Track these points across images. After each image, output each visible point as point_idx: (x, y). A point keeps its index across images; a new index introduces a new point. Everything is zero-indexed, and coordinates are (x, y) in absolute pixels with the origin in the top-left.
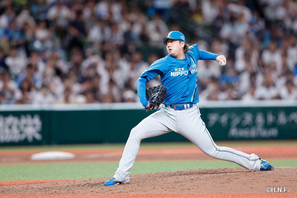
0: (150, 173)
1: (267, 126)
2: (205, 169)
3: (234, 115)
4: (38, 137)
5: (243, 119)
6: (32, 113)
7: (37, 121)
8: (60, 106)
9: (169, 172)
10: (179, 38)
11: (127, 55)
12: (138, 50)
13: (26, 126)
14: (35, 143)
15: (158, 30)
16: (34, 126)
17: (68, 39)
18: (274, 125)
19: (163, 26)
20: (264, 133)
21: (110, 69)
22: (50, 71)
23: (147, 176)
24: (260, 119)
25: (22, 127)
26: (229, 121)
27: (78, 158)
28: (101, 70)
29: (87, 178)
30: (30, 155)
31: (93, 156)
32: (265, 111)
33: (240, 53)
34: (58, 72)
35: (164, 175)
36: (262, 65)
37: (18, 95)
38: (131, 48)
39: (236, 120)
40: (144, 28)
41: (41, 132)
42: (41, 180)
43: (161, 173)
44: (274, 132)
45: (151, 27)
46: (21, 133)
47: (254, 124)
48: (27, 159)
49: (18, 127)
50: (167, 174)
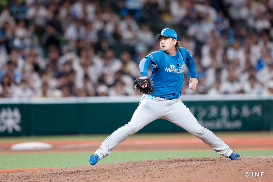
0: (123, 162)
1: (231, 119)
2: (173, 158)
3: (200, 108)
4: (18, 128)
5: (209, 112)
6: (12, 107)
7: (17, 114)
8: (38, 100)
9: (140, 161)
10: (172, 36)
11: (100, 52)
12: (111, 47)
13: (6, 118)
14: (15, 134)
15: (129, 28)
16: (14, 118)
17: (45, 37)
18: (238, 117)
19: (134, 25)
20: (229, 125)
21: (85, 66)
22: (29, 67)
23: (120, 165)
24: (225, 112)
25: (3, 120)
26: (196, 113)
27: (55, 149)
28: (77, 66)
29: (63, 167)
30: (10, 145)
31: (69, 146)
32: (229, 104)
33: (206, 50)
34: (36, 68)
35: (135, 164)
36: (227, 62)
38: (105, 45)
39: (203, 113)
40: (116, 27)
41: (21, 124)
42: (20, 169)
43: (132, 162)
44: (238, 124)
45: (123, 26)
46: (2, 124)
47: (219, 116)
48: (8, 149)
50: (138, 163)
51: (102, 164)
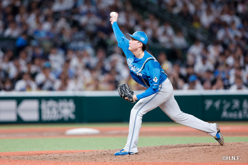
0: (157, 146)
2: (199, 143)
3: (225, 101)
4: (72, 116)
5: (232, 104)
6: (68, 98)
7: (71, 104)
8: (90, 93)
9: (171, 145)
13: (63, 108)
14: (70, 122)
16: (69, 108)
17: (96, 40)
22: (81, 66)
23: (154, 148)
25: (60, 109)
26: (222, 105)
27: (102, 134)
29: (107, 149)
30: (65, 131)
31: (114, 132)
34: (88, 67)
37: (58, 84)
39: (227, 106)
41: (75, 113)
42: (72, 150)
43: (165, 146)
46: (59, 113)
47: (241, 108)
48: (63, 134)
49: (57, 109)
50: (169, 147)
51: (139, 147)
